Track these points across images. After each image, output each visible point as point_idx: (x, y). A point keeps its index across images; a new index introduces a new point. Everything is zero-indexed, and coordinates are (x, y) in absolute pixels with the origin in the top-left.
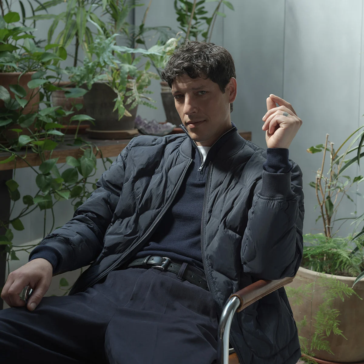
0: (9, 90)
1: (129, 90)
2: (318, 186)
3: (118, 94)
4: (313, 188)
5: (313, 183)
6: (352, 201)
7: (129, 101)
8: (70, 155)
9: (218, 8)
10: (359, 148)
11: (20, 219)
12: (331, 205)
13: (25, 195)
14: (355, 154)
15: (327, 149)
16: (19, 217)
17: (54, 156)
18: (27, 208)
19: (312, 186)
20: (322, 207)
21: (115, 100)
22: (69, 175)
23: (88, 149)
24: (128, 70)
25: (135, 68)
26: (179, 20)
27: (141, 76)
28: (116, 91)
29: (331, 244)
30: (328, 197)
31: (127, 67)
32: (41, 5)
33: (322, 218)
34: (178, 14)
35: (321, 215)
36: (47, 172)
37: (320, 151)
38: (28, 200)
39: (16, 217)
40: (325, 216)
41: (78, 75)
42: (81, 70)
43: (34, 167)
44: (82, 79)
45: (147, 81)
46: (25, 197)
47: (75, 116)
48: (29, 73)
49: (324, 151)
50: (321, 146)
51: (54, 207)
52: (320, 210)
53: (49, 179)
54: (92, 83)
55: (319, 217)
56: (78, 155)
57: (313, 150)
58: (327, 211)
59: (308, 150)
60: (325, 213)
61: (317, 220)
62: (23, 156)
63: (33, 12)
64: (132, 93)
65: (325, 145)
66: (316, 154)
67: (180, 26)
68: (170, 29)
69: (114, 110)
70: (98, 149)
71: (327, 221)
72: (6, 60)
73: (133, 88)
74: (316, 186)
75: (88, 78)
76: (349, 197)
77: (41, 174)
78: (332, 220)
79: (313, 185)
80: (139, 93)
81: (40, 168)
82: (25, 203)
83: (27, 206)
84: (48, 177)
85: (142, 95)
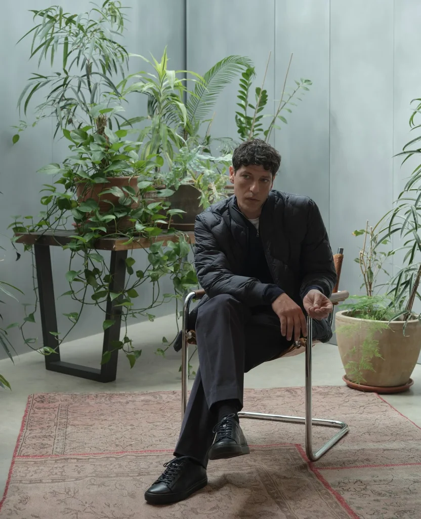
0: (122, 190)
1: (210, 189)
2: (361, 261)
3: (202, 193)
4: (358, 263)
5: (357, 259)
6: (388, 274)
7: (211, 198)
8: (169, 239)
9: (273, 122)
10: (390, 227)
11: (134, 289)
12: (372, 273)
13: (137, 270)
14: (387, 232)
15: (367, 233)
16: (133, 287)
17: (158, 241)
18: (139, 280)
19: (356, 261)
20: (364, 275)
21: (199, 198)
22: (170, 255)
23: (181, 236)
24: (209, 174)
25: (214, 172)
26: (239, 132)
27: (219, 179)
28: (200, 191)
29: (372, 299)
30: (369, 268)
31: (208, 172)
32: (127, 121)
33: (365, 286)
34: (239, 127)
35: (364, 282)
36: (156, 252)
37: (362, 233)
38: (140, 274)
39: (130, 287)
40: (368, 283)
41: (168, 179)
42: (170, 175)
43: (145, 249)
44: (171, 181)
45: (224, 182)
46: (137, 272)
47: (170, 210)
48: (135, 177)
49: (365, 233)
50: (363, 231)
51: (159, 280)
52: (363, 277)
53: (157, 257)
54: (180, 185)
55: (363, 285)
56: (175, 240)
57: (357, 233)
58: (368, 278)
59: (353, 233)
60: (367, 281)
61: (361, 288)
62: (138, 240)
63: (119, 127)
64: (212, 192)
65: (365, 230)
66: (360, 236)
67: (241, 137)
68: (232, 140)
69: (200, 205)
70: (188, 237)
71: (368, 287)
72: (122, 167)
73: (213, 188)
74: (360, 261)
75: (176, 181)
76: (385, 272)
77: (151, 253)
78: (372, 286)
79: (358, 260)
80: (218, 192)
81: (150, 249)
82: (138, 276)
83: (139, 278)
84: (156, 255)
85: (220, 194)
